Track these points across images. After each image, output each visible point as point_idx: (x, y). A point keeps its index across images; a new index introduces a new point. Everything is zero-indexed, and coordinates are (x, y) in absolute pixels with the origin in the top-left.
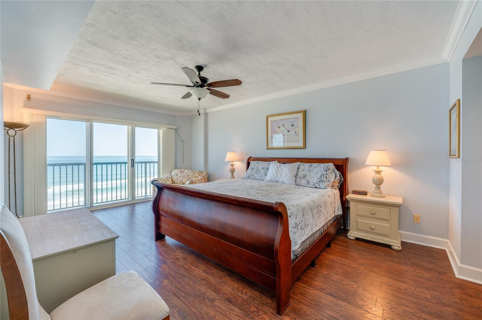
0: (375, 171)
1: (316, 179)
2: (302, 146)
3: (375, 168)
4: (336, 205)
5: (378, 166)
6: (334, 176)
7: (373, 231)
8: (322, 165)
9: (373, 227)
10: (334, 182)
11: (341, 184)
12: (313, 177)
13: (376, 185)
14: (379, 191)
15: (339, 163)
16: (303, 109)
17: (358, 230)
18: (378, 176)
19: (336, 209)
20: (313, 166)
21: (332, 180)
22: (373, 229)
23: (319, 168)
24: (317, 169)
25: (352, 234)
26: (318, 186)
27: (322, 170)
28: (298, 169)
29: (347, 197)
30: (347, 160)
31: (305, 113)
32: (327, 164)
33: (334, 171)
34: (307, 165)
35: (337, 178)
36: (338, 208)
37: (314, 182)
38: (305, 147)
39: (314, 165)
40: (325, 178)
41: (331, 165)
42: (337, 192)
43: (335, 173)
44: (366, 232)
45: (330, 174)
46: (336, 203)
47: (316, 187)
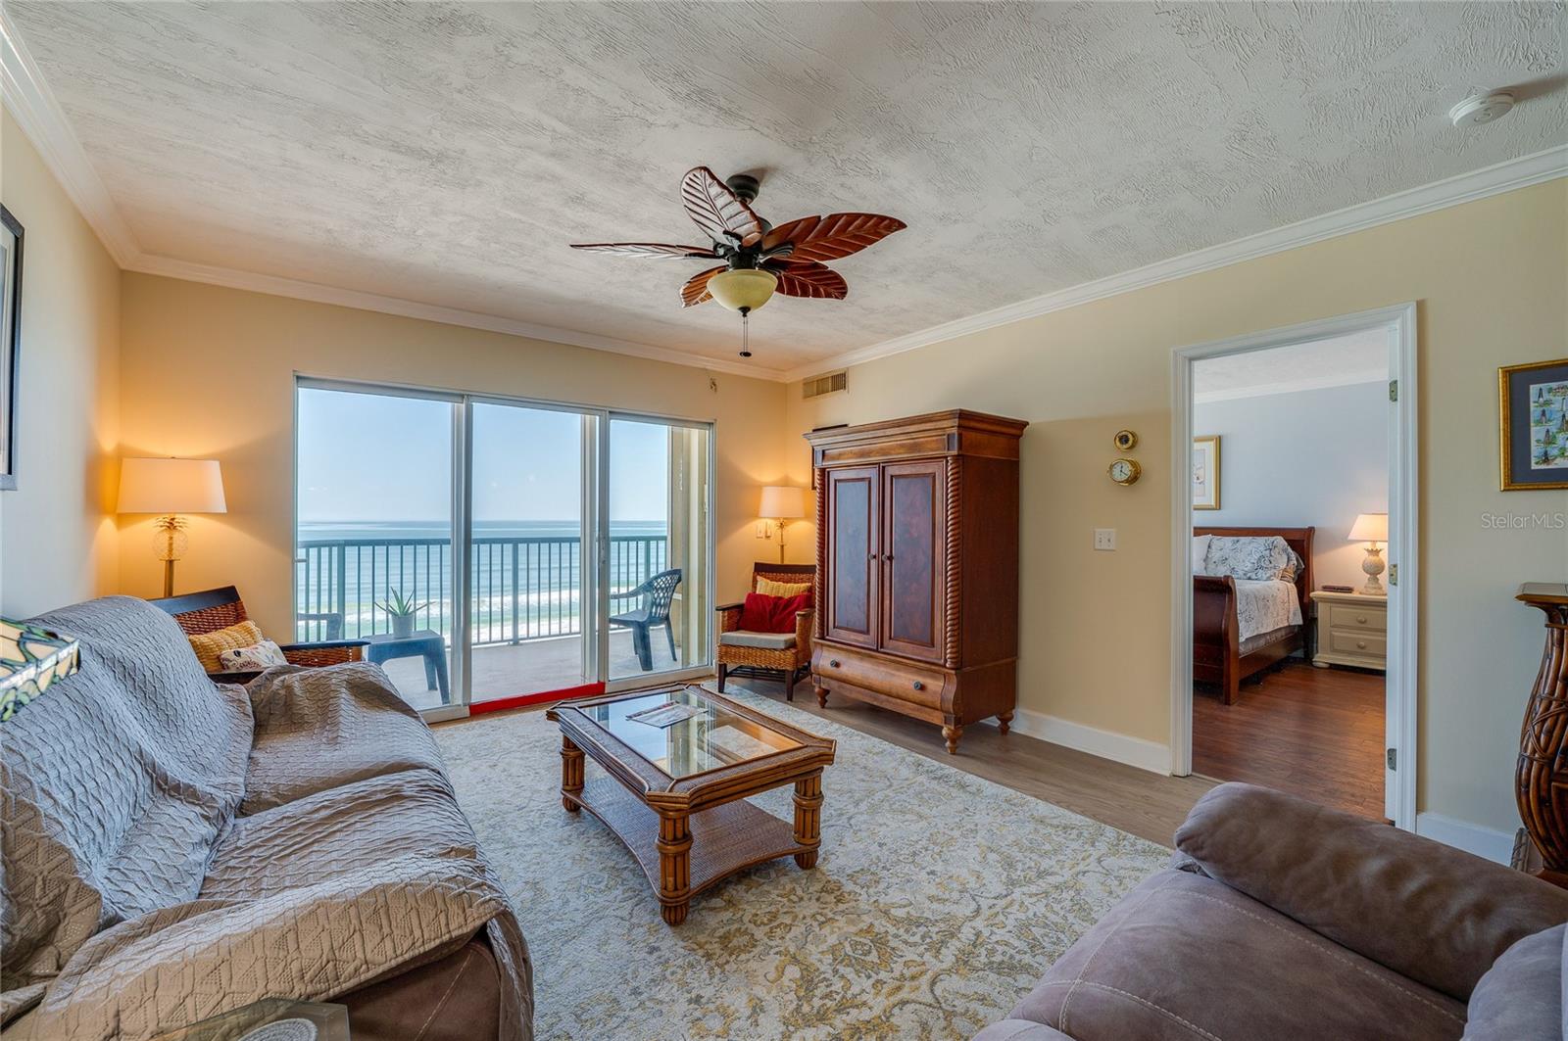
0: (1368, 550)
1: (1250, 565)
2: (1213, 503)
3: (1369, 545)
4: (1291, 607)
5: (1374, 542)
6: (1285, 559)
7: (1363, 651)
8: (1261, 540)
9: (1362, 644)
10: (1285, 570)
11: (1299, 575)
12: (1244, 561)
13: (1370, 574)
14: (1377, 586)
15: (1297, 537)
16: (1216, 432)
17: (1334, 651)
18: (1373, 558)
19: (1291, 615)
20: (1240, 542)
21: (1283, 566)
22: (1363, 648)
23: (1255, 545)
24: (1250, 548)
25: (1322, 658)
26: (1254, 577)
27: (1262, 548)
28: (1209, 547)
29: (1312, 594)
30: (1311, 530)
31: (1219, 441)
32: (1272, 539)
33: (1285, 551)
34: (1228, 541)
35: (1292, 563)
36: (1295, 614)
37: (1246, 569)
38: (1219, 506)
39: (1243, 539)
40: (1268, 563)
41: (1280, 541)
42: (1292, 587)
43: (1288, 555)
44: (1350, 653)
45: (1278, 556)
46: (1291, 604)
47: (1249, 578)
